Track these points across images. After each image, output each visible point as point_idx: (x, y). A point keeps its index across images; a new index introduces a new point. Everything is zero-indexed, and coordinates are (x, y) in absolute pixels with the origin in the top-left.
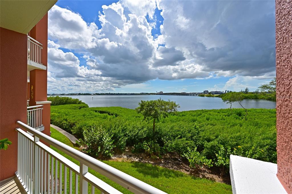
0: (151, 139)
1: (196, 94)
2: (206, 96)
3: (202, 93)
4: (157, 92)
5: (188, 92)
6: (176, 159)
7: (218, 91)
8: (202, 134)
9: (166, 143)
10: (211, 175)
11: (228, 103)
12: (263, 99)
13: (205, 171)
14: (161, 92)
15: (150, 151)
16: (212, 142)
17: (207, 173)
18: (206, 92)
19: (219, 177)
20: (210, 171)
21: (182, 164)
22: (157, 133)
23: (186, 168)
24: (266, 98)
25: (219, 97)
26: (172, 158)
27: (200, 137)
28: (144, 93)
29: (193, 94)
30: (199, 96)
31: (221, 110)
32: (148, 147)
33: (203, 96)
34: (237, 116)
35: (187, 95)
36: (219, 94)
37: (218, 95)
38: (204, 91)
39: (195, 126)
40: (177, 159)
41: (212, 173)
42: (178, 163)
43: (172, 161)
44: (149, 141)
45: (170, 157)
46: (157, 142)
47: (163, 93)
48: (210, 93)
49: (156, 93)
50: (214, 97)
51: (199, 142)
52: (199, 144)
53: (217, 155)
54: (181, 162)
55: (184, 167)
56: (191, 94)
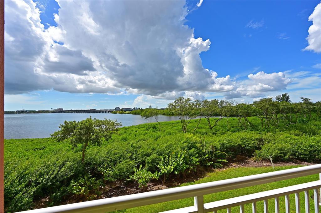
0: (81, 175)
1: (109, 112)
2: (119, 113)
3: (114, 110)
4: (53, 109)
5: (99, 109)
6: (118, 188)
7: (128, 108)
8: (140, 151)
9: (105, 172)
10: (156, 187)
11: (145, 118)
12: (160, 114)
13: (150, 185)
14: (59, 109)
15: (84, 193)
16: (152, 156)
17: (152, 186)
18: (117, 109)
19: (162, 185)
20: (154, 184)
21: (126, 190)
22: (88, 164)
23: (133, 191)
24: (162, 113)
25: (131, 114)
26: (113, 189)
27: (139, 154)
28: (27, 111)
29: (105, 111)
30: (112, 113)
31: (139, 126)
32: (80, 187)
33: (115, 113)
34: (154, 130)
35: (98, 113)
36: (129, 110)
37: (129, 112)
38: (116, 108)
39: (132, 145)
40: (120, 187)
41: (156, 185)
42: (122, 191)
43: (114, 192)
44: (79, 178)
45: (110, 188)
46: (91, 176)
47: (64, 110)
48: (122, 110)
49: (51, 110)
50: (126, 113)
51: (139, 159)
52: (139, 161)
53: (158, 166)
54: (124, 188)
55: (131, 191)
56: (102, 111)
